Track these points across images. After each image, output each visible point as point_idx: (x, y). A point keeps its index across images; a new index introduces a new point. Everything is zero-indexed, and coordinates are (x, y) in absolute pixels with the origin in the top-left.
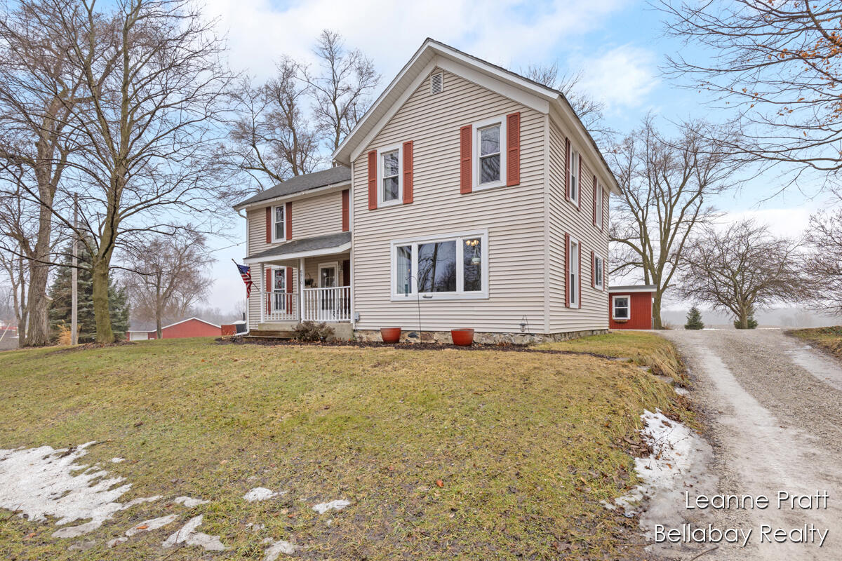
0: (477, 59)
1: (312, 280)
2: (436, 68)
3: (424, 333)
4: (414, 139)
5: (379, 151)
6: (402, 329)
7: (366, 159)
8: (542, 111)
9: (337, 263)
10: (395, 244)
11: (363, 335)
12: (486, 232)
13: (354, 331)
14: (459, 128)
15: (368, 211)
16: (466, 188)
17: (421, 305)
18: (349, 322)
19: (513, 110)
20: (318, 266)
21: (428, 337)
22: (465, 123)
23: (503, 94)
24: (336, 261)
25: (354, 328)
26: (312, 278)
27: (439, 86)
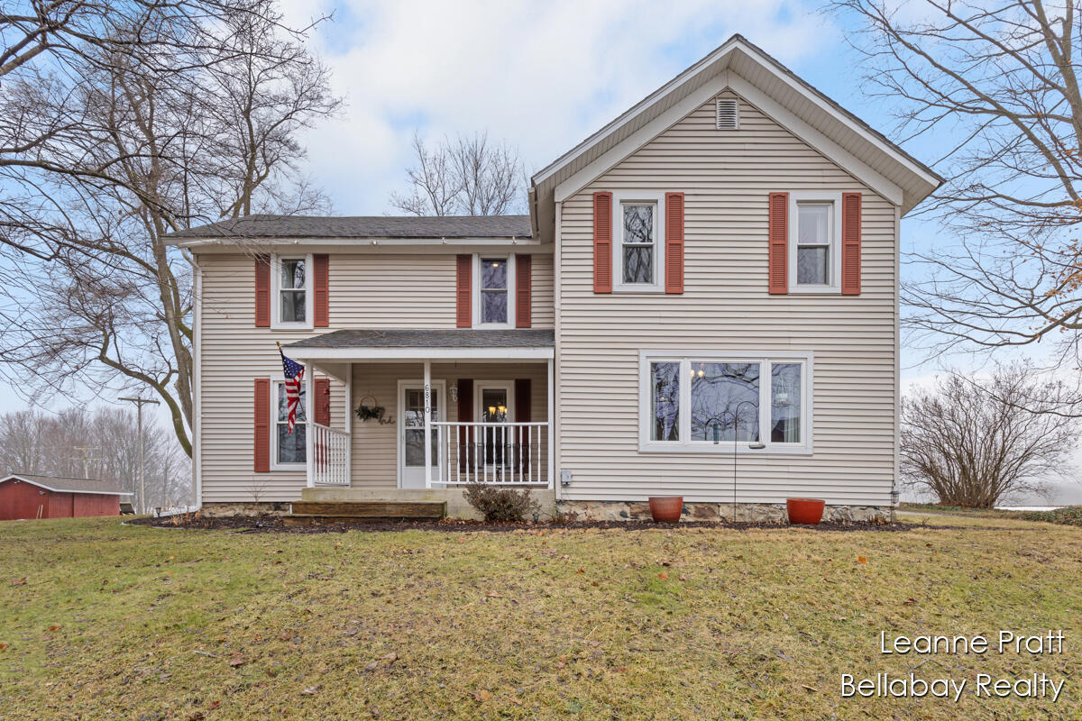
0: (821, 95)
1: (383, 409)
2: (728, 89)
3: (699, 506)
4: (686, 192)
5: (617, 196)
6: (685, 500)
7: (588, 203)
8: (893, 200)
9: (444, 382)
10: (647, 357)
11: (579, 510)
12: (811, 355)
13: (560, 502)
14: (767, 192)
15: (592, 295)
16: (778, 284)
17: (738, 462)
18: (546, 486)
19: (853, 188)
20: (396, 385)
21: (708, 513)
22: (779, 188)
23: (838, 161)
24: (443, 378)
25: (559, 497)
26: (381, 404)
27: (732, 120)
